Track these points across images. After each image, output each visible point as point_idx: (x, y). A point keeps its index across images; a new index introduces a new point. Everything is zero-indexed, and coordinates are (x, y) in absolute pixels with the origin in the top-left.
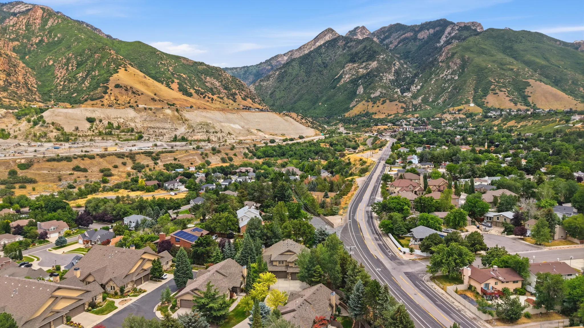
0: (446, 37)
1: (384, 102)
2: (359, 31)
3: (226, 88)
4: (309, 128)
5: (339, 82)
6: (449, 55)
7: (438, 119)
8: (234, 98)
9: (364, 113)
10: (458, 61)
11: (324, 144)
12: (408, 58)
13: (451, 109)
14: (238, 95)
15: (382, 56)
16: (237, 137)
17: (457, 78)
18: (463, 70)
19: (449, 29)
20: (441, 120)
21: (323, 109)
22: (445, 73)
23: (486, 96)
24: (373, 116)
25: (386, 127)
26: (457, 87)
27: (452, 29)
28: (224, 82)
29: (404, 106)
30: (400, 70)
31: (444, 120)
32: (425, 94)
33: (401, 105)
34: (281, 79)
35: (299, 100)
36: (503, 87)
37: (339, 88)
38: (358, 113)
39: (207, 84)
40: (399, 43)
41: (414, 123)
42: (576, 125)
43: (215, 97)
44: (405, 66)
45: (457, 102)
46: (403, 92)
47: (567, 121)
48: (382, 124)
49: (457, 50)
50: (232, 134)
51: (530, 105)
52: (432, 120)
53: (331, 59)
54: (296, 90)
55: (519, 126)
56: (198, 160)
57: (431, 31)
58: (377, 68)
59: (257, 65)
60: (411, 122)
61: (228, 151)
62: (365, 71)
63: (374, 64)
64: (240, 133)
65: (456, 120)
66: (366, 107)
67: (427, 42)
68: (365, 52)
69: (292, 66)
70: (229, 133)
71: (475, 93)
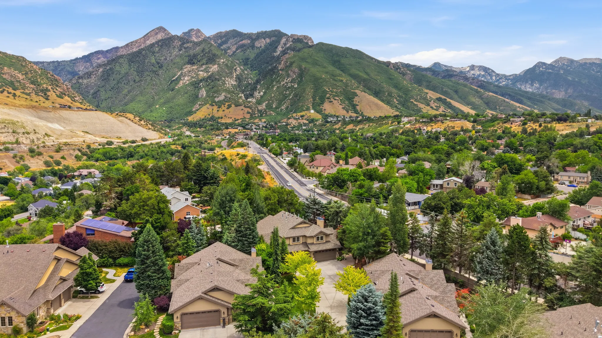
0: (282, 47)
1: (229, 107)
2: (194, 33)
3: (32, 83)
4: (150, 130)
5: (176, 84)
6: (287, 64)
7: (284, 124)
8: (45, 94)
9: (209, 117)
10: (297, 70)
11: (175, 146)
12: (247, 65)
13: (294, 115)
14: (52, 92)
15: (222, 60)
16: (57, 139)
17: (296, 86)
18: (301, 79)
19: (284, 40)
20: (287, 124)
21: (161, 112)
22: (285, 80)
23: (323, 103)
24: (219, 120)
25: (237, 130)
26: (298, 94)
27: (287, 40)
28: (30, 76)
29: (250, 111)
30: (242, 76)
31: (290, 124)
32: (269, 100)
33: (247, 110)
34: (106, 76)
35: (131, 101)
36: (337, 96)
37: (178, 91)
38: (203, 117)
39: (4, 76)
40: (237, 49)
41: (263, 127)
42: (406, 126)
43: (18, 93)
44: (246, 72)
45: (299, 108)
46: (247, 97)
47: (399, 123)
48: (232, 128)
49: (294, 59)
50: (50, 136)
51: (359, 113)
52: (279, 124)
53: (166, 59)
54: (126, 90)
55: (358, 129)
56: (9, 164)
57: (268, 40)
58: (218, 71)
59: (72, 60)
60: (261, 126)
61: (53, 154)
62: (205, 75)
63: (214, 68)
64: (61, 134)
65: (300, 125)
66: (211, 110)
67: (264, 51)
68: (204, 55)
69: (119, 63)
70: (46, 134)
71: (314, 100)
